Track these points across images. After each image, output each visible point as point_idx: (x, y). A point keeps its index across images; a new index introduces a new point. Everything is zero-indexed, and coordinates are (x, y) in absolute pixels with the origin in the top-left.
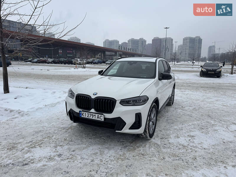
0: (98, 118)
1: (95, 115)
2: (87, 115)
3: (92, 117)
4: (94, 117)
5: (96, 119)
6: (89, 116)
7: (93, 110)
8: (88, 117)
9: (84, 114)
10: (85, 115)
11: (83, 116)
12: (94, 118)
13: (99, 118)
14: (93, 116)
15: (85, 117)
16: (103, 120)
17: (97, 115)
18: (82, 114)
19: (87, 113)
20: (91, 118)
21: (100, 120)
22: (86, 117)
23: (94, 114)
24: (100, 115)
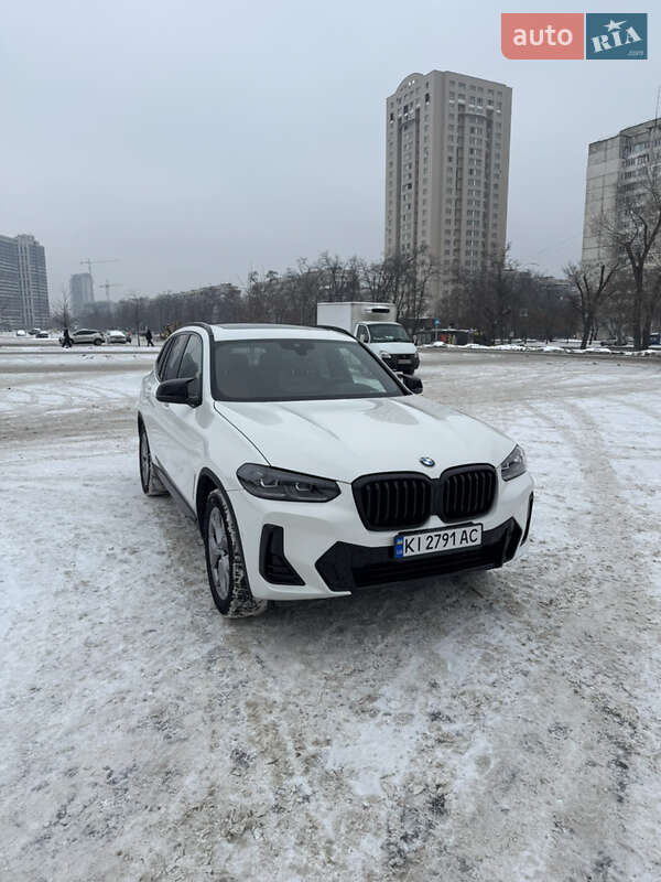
0: (462, 539)
1: (454, 534)
2: (424, 543)
3: (442, 542)
4: (451, 540)
5: (458, 546)
6: (434, 544)
7: (435, 522)
8: (428, 548)
9: (414, 545)
10: (418, 545)
11: (409, 553)
12: (450, 546)
13: (466, 539)
14: (447, 540)
15: (417, 552)
16: (479, 542)
17: (459, 532)
18: (408, 546)
19: (423, 537)
20: (440, 548)
21: (470, 544)
22: (424, 551)
23: (450, 532)
24: (468, 530)
